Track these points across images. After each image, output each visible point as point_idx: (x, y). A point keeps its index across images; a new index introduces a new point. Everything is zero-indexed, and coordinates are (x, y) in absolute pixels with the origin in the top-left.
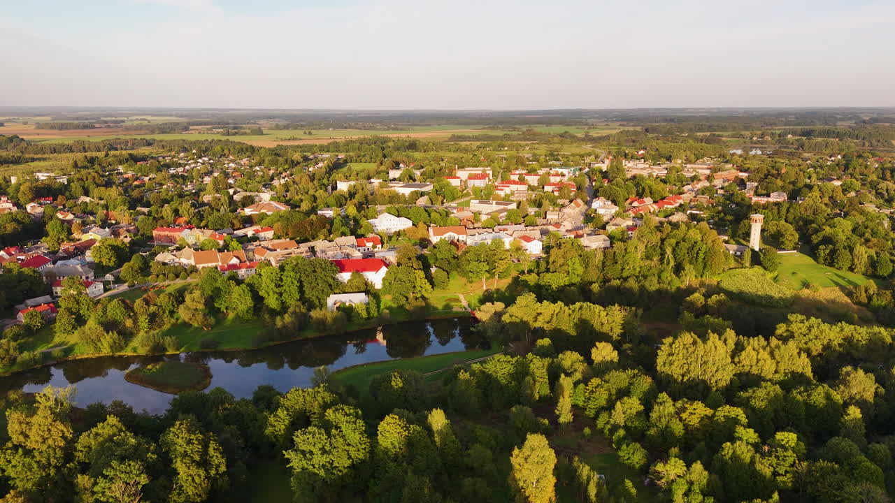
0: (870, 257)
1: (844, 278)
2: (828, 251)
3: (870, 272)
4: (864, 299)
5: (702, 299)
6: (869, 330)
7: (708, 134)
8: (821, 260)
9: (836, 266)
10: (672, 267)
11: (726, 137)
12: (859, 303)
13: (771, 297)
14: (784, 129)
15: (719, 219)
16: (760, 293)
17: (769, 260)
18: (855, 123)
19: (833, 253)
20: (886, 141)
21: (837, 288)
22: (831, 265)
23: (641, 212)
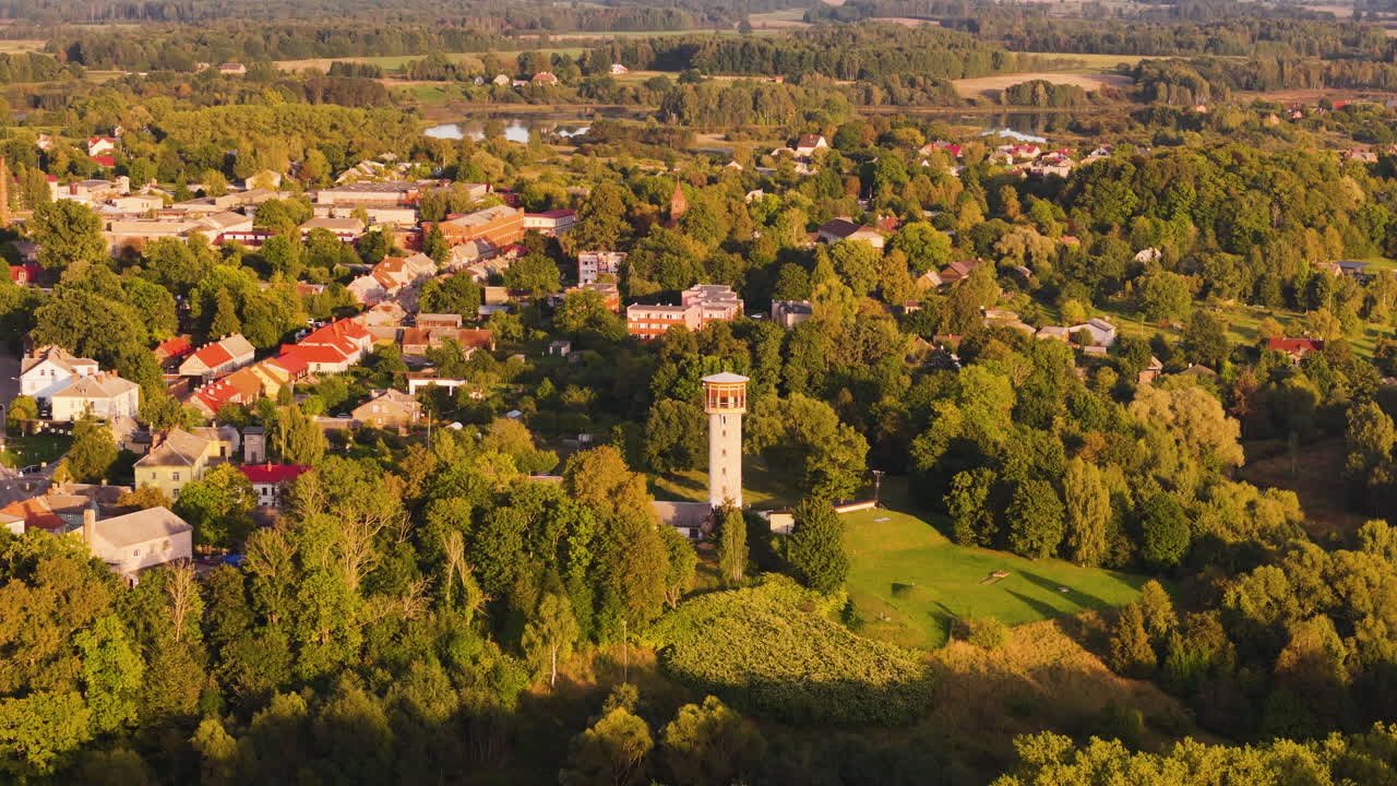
0: (1117, 499)
1: (1055, 587)
2: (982, 493)
3: (1124, 554)
4: (1144, 652)
5: (642, 731)
6: (1269, 756)
7: (324, 65)
8: (964, 527)
9: (1020, 544)
10: (476, 617)
11: (393, 75)
12: (1133, 670)
13: (859, 689)
14: (585, 44)
15: (540, 405)
16: (817, 677)
17: (817, 546)
18: (806, 19)
19: (1003, 496)
20: (935, 84)
21: (1050, 625)
22: (1000, 542)
23: (236, 398)
